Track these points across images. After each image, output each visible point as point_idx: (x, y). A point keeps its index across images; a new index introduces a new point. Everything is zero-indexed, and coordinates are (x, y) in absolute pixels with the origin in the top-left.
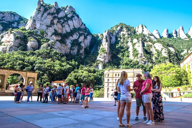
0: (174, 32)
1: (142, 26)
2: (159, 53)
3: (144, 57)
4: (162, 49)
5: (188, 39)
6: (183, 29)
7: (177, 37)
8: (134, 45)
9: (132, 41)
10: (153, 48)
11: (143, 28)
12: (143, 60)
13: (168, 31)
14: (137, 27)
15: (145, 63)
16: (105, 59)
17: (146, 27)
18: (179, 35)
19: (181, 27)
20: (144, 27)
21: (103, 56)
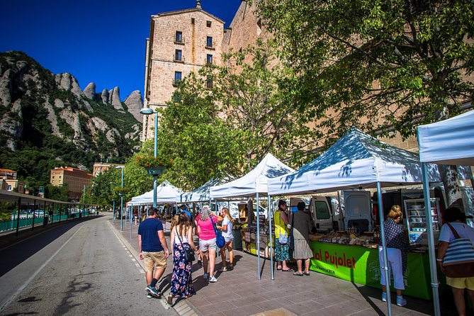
0: (103, 92)
1: (70, 78)
2: (102, 135)
3: (84, 140)
4: (107, 130)
5: (124, 112)
6: (119, 92)
7: (107, 102)
8: (58, 111)
9: (52, 103)
10: (90, 124)
11: (72, 82)
12: (82, 144)
13: (94, 87)
14: (59, 75)
15: (86, 147)
16: (17, 133)
17: (77, 81)
18: (112, 100)
19: (116, 89)
20: (73, 79)
21: (13, 125)
